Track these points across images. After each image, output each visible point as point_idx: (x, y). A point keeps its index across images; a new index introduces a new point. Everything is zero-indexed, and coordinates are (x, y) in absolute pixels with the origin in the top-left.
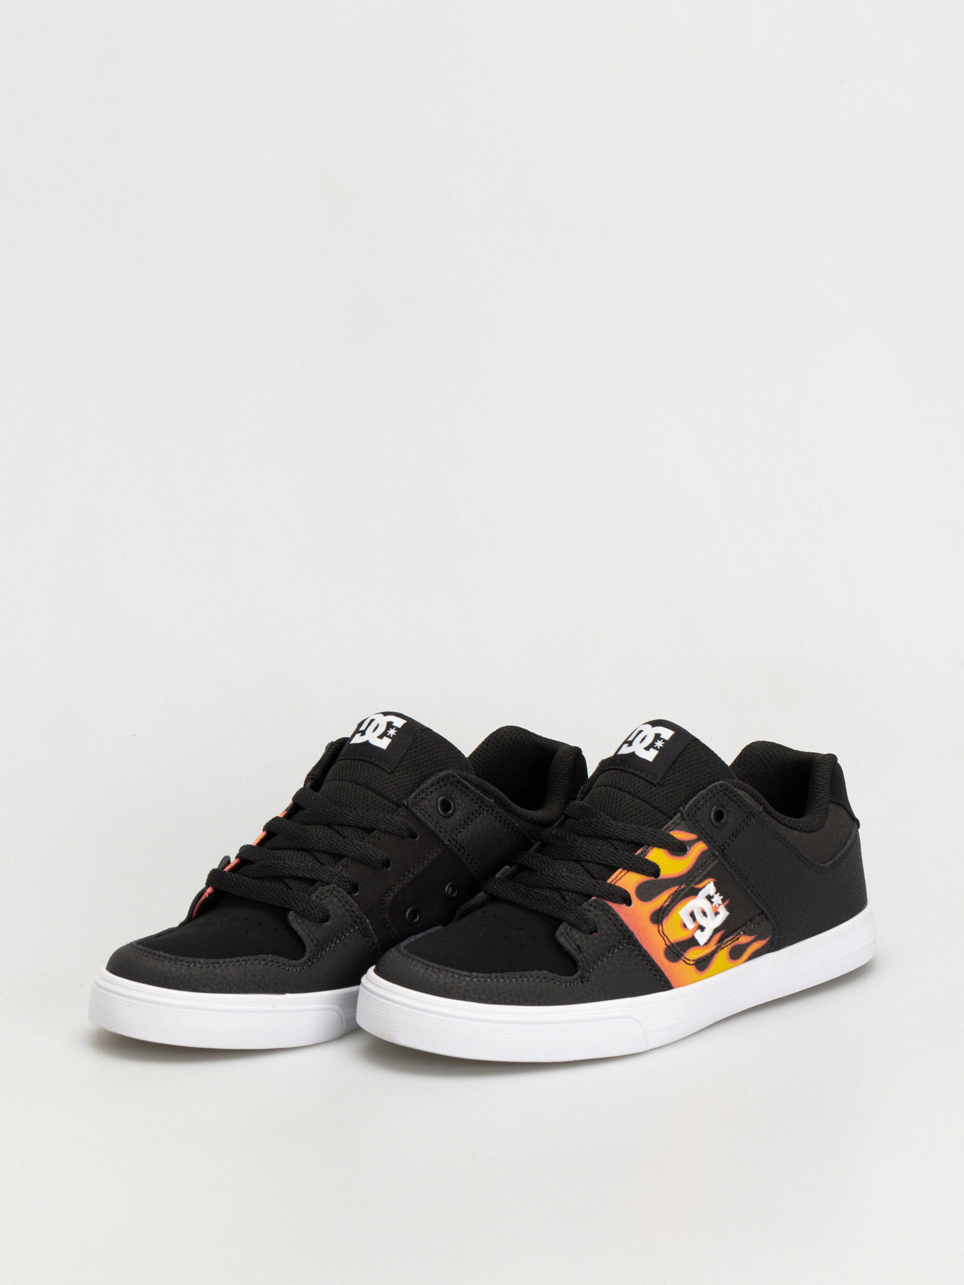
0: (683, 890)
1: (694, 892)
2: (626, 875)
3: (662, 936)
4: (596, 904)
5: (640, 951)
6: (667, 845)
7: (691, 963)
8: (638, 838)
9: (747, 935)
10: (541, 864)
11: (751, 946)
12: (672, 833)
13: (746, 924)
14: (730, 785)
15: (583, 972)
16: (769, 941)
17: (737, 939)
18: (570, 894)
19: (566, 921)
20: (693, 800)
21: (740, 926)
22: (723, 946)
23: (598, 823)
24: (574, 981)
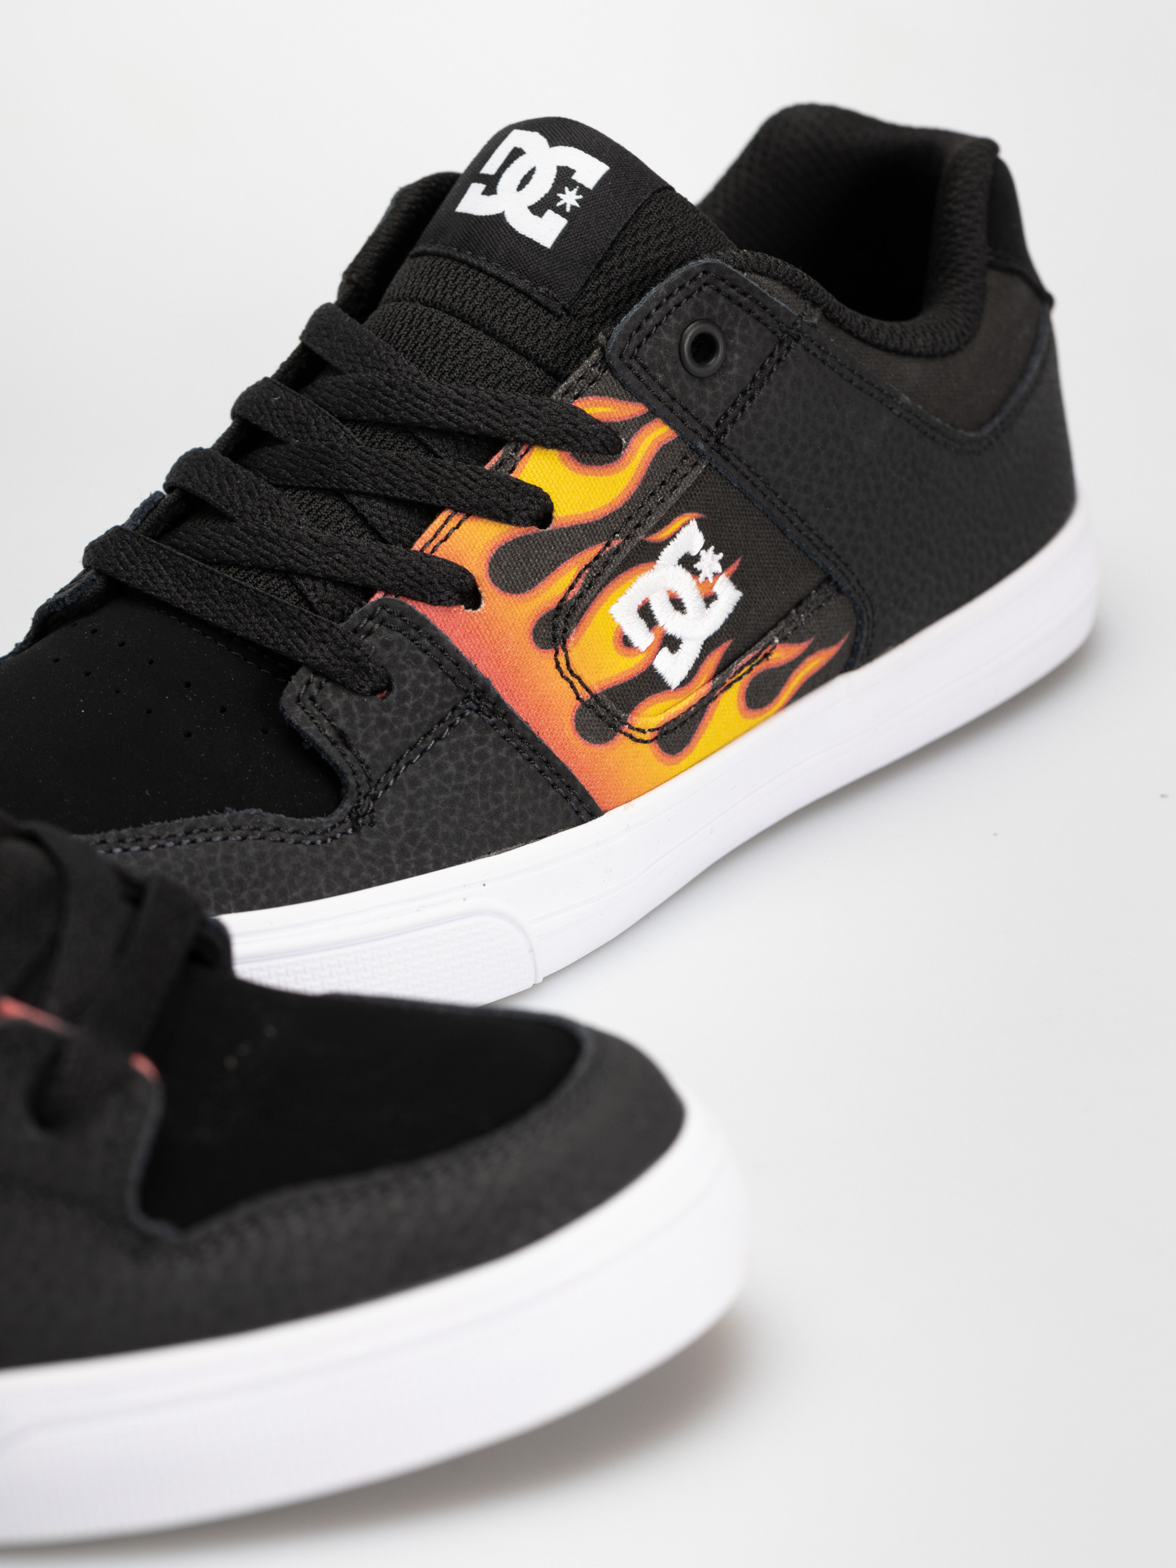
0: (618, 551)
1: (649, 554)
2: (463, 526)
3: (567, 679)
4: (385, 613)
5: (510, 726)
6: (570, 439)
7: (647, 736)
8: (494, 423)
9: (790, 642)
10: (243, 500)
11: (802, 666)
12: (579, 404)
13: (787, 614)
14: (730, 267)
15: (359, 801)
16: (844, 646)
17: (766, 656)
18: (318, 585)
19: (307, 665)
20: (630, 314)
21: (773, 623)
22: (728, 681)
23: (393, 386)
24: (333, 827)
